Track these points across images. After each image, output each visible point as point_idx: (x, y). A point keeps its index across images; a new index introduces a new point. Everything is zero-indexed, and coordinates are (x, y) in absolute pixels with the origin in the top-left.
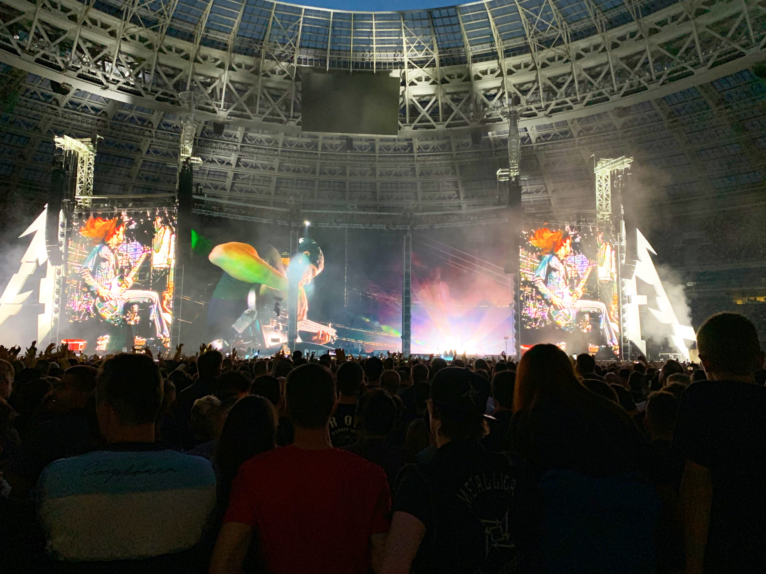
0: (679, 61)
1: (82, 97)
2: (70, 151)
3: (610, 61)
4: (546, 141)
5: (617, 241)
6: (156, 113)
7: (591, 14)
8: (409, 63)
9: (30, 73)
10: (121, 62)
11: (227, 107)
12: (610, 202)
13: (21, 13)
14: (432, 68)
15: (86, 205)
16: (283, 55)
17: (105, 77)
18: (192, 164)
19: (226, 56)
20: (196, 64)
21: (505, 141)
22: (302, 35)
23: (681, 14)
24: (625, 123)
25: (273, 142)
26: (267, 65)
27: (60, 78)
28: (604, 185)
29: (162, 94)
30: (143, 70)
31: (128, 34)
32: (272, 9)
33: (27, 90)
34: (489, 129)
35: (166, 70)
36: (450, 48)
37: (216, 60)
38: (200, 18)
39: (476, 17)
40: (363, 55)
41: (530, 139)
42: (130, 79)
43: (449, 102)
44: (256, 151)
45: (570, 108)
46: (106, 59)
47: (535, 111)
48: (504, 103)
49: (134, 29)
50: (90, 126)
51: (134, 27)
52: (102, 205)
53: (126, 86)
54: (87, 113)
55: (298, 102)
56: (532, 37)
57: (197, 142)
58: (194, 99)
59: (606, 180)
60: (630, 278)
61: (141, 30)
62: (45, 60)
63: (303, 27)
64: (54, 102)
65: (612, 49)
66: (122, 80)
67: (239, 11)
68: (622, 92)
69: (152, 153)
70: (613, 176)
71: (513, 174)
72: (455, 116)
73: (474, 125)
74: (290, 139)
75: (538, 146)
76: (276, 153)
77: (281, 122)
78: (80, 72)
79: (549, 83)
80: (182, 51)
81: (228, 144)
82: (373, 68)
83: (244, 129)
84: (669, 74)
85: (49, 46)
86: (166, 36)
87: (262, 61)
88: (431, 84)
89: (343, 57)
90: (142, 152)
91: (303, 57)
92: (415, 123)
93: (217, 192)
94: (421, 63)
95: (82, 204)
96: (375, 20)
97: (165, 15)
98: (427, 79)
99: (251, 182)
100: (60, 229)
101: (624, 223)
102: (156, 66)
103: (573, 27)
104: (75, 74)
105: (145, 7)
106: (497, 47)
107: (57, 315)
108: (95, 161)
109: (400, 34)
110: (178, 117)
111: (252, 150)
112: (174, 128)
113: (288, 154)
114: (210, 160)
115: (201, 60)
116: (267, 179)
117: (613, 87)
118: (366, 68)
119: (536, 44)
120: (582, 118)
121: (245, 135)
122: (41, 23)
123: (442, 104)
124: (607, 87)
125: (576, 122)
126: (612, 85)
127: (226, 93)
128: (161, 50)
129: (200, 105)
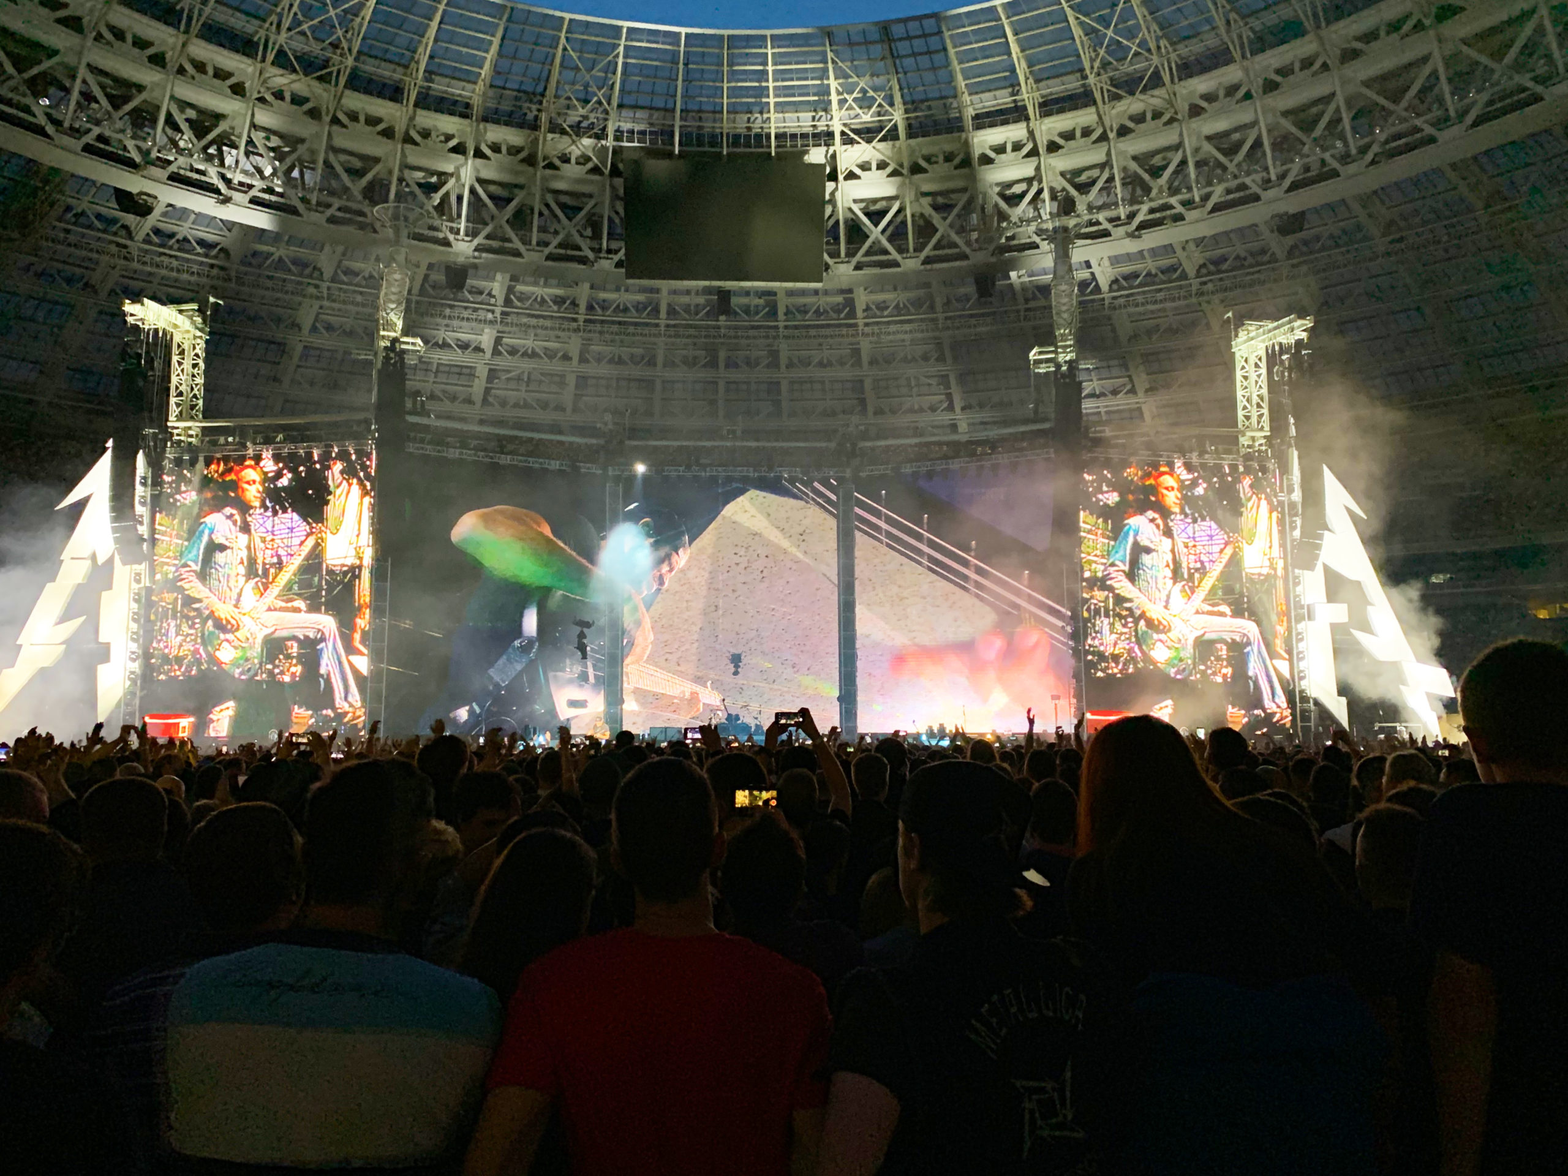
0: (1404, 114)
1: (180, 219)
2: (156, 331)
3: (1261, 118)
4: (1131, 288)
5: (1282, 491)
6: (327, 249)
7: (1220, 23)
8: (843, 133)
9: (73, 175)
10: (255, 147)
11: (472, 234)
12: (1265, 411)
13: (53, 53)
14: (890, 143)
15: (190, 440)
16: (585, 124)
17: (223, 177)
18: (404, 351)
19: (469, 129)
20: (408, 146)
21: (1044, 290)
22: (623, 82)
23: (1408, 16)
24: (1293, 248)
25: (568, 302)
26: (552, 144)
27: (133, 183)
28: (1253, 377)
29: (339, 209)
30: (300, 161)
31: (268, 89)
32: (560, 30)
33: (69, 208)
34: (1012, 265)
35: (349, 162)
36: (927, 100)
37: (449, 137)
38: (414, 52)
39: (981, 35)
40: (749, 119)
41: (1097, 285)
42: (276, 181)
43: (928, 211)
44: (534, 321)
45: (1179, 218)
46: (226, 141)
47: (1106, 225)
48: (1042, 211)
49: (280, 79)
50: (193, 279)
51: (282, 75)
52: (222, 440)
53: (266, 196)
54: (188, 252)
55: (617, 221)
56: (1099, 74)
57: (413, 306)
58: (406, 219)
59: (1257, 365)
60: (1311, 567)
61: (294, 81)
62: (102, 146)
63: (625, 64)
64: (123, 232)
65: (1265, 92)
66: (258, 184)
67: (493, 35)
68: (1287, 183)
69: (323, 330)
70: (1272, 358)
71: (1061, 358)
72: (939, 241)
73: (979, 258)
74: (603, 295)
75: (1114, 298)
76: (575, 325)
77: (583, 261)
78: (173, 168)
79: (1134, 166)
80: (379, 121)
81: (475, 310)
82: (770, 147)
83: (508, 276)
84: (1387, 142)
85: (110, 117)
86: (348, 92)
87: (541, 138)
88: (888, 176)
89: (708, 126)
90: (300, 329)
91: (626, 126)
92: (859, 257)
93: (457, 408)
94: (867, 134)
95: (182, 438)
96: (773, 47)
97: (343, 49)
98: (882, 166)
99: (523, 388)
100: (139, 490)
101: (1296, 453)
102: (326, 152)
103: (1184, 50)
104: (163, 174)
105: (303, 33)
106: (1025, 96)
107: (136, 666)
108: (207, 351)
109: (823, 74)
110: (373, 258)
111: (525, 320)
112: (364, 277)
113: (598, 327)
114: (440, 342)
115: (418, 138)
116: (557, 379)
117: (1268, 173)
118: (755, 147)
119: (1105, 87)
120: (1204, 237)
121: (510, 290)
122: (92, 72)
123: (913, 216)
124: (1256, 172)
125: (1192, 246)
126: (1266, 169)
127: (469, 204)
128: (335, 121)
129: (417, 230)
